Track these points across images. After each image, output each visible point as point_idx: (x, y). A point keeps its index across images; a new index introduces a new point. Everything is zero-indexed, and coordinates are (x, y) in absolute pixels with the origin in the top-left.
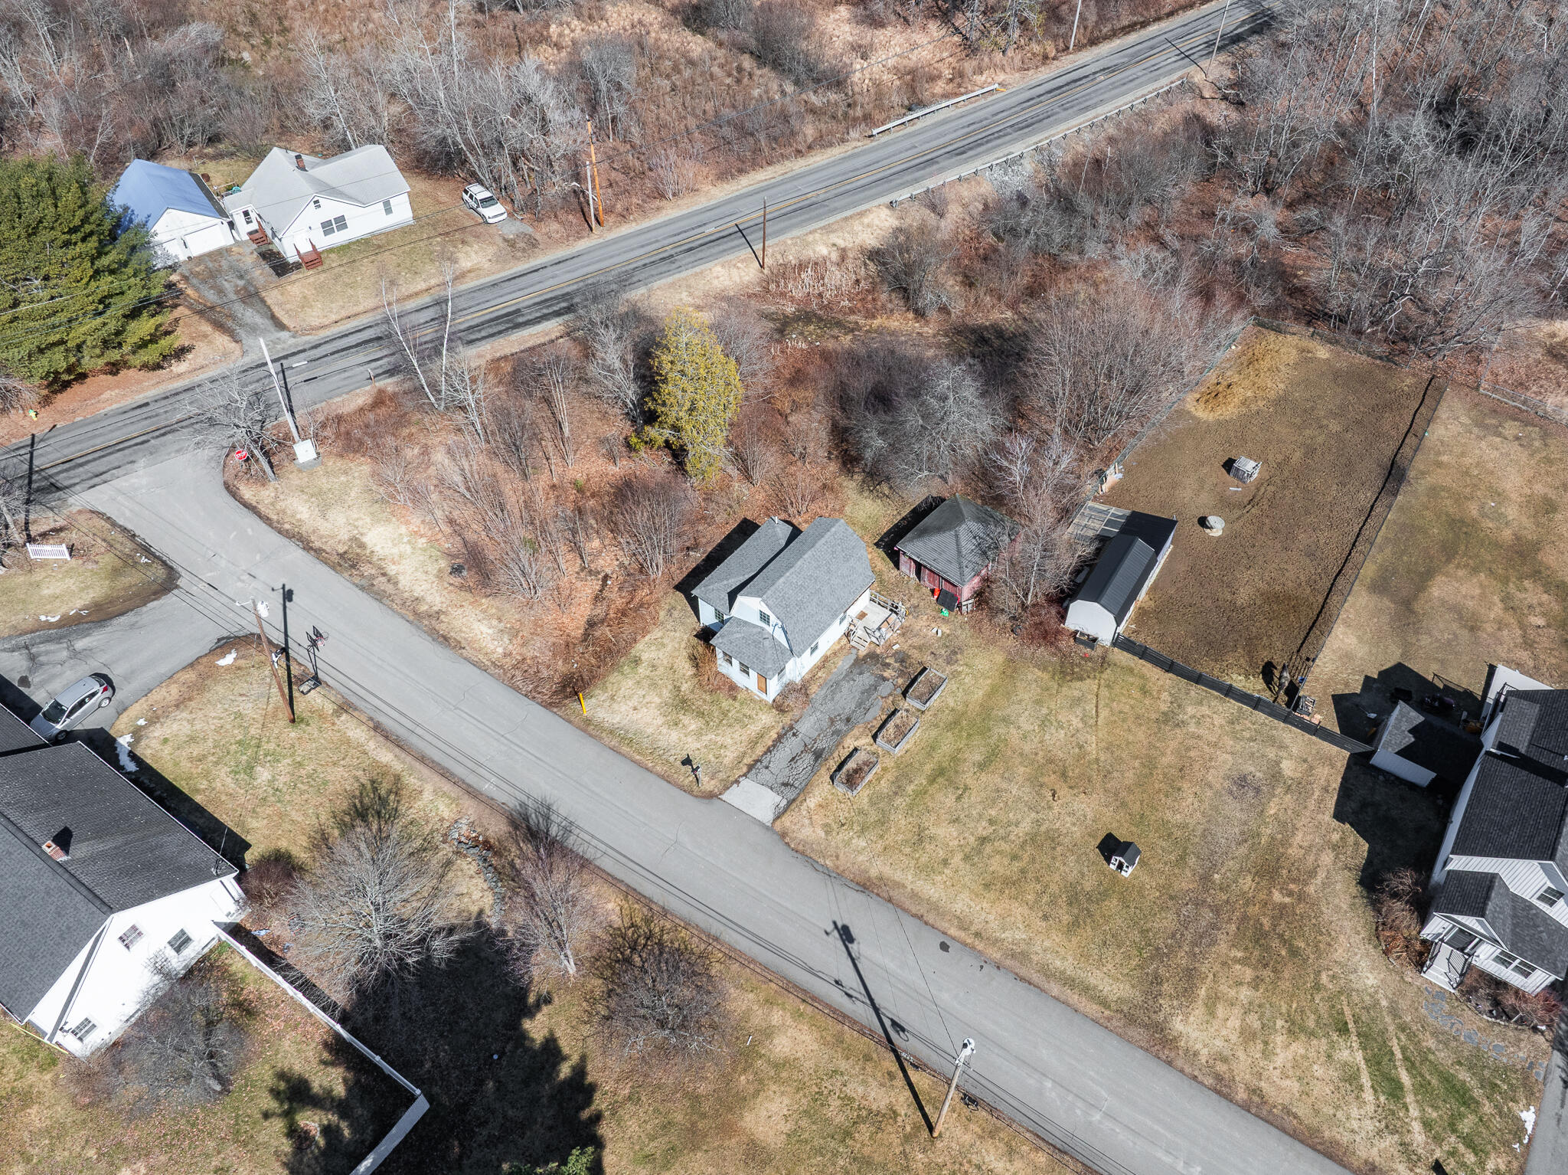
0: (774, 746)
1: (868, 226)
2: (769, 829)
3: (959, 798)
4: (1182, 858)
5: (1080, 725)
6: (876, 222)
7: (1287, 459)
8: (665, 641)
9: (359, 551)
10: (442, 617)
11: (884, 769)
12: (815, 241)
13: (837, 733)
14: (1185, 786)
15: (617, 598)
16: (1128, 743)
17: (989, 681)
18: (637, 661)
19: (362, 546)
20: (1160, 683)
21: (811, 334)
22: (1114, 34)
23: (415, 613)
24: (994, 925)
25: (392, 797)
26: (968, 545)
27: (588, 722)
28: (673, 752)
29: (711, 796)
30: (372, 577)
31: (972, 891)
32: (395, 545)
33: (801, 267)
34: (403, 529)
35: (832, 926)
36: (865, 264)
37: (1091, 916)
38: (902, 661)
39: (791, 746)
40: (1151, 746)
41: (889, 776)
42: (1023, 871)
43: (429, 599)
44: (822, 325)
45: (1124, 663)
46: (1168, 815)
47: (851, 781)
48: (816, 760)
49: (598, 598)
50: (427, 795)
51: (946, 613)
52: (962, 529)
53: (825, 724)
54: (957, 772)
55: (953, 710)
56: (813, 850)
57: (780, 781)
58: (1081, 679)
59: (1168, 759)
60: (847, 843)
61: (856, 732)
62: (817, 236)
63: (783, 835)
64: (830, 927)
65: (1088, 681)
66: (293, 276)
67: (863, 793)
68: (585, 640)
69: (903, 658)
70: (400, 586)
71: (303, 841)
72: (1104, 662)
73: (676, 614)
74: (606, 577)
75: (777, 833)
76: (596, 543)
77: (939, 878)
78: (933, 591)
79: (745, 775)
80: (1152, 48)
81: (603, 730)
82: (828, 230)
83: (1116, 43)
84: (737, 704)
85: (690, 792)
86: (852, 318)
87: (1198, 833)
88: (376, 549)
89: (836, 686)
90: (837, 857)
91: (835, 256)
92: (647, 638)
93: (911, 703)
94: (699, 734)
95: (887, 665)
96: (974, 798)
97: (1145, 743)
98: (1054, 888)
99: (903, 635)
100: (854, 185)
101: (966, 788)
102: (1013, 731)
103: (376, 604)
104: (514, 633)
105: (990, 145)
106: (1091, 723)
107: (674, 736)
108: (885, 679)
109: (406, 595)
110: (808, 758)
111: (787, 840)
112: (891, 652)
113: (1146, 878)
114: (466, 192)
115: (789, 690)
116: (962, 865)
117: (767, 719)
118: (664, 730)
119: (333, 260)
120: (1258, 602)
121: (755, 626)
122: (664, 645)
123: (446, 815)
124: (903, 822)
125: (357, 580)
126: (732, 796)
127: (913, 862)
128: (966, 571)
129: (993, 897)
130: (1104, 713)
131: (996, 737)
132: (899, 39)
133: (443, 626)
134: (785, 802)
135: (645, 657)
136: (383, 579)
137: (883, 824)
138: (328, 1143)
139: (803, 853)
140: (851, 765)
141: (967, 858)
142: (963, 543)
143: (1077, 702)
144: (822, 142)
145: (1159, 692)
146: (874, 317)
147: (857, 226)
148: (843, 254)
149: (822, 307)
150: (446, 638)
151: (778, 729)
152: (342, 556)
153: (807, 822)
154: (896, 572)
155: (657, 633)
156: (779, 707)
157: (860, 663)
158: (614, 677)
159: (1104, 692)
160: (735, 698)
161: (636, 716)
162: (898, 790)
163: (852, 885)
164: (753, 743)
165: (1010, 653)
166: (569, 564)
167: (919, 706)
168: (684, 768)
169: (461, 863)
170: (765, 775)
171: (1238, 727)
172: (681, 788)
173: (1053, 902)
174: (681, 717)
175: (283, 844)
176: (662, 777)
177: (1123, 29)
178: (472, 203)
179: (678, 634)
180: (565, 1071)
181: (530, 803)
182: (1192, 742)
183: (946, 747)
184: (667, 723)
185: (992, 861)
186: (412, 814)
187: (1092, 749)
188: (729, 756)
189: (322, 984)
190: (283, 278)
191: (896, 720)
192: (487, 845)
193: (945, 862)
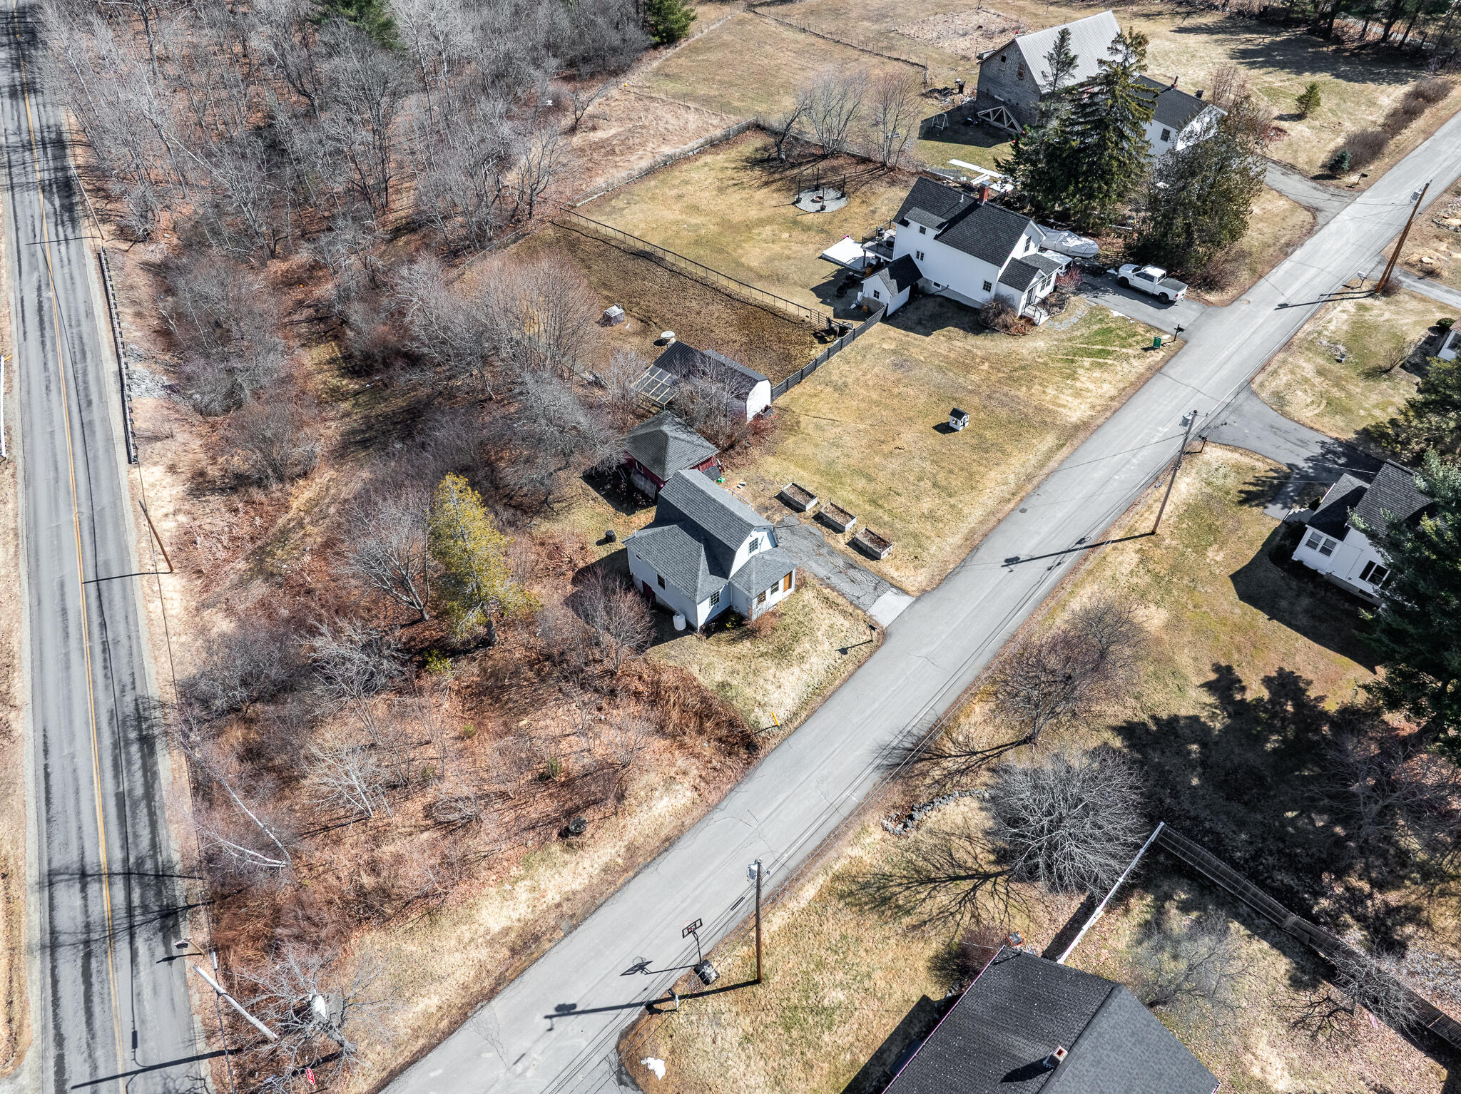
0: (837, 591)
1: (153, 487)
2: (918, 599)
3: (897, 494)
5: (840, 429)
6: (150, 480)
8: (705, 662)
9: (513, 936)
16: (858, 410)
17: (792, 467)
18: (723, 685)
19: (506, 932)
24: (1004, 487)
25: (859, 880)
28: (832, 661)
29: (883, 633)
31: (977, 496)
34: (491, 889)
38: (766, 509)
39: (839, 581)
40: (862, 400)
42: (961, 470)
43: (607, 858)
48: (854, 568)
51: (722, 479)
53: (821, 558)
54: (874, 493)
56: (938, 575)
58: (798, 423)
59: (874, 395)
60: (933, 556)
61: (831, 542)
63: (925, 590)
64: (1007, 569)
65: (801, 419)
69: (764, 508)
71: (918, 947)
72: (784, 410)
73: (678, 653)
75: (921, 595)
77: (966, 511)
79: (865, 612)
81: (800, 710)
85: (879, 646)
86: (281, 522)
90: (946, 562)
92: (698, 677)
93: (810, 506)
96: (899, 487)
97: (859, 402)
98: (976, 457)
101: (890, 490)
102: (841, 461)
104: (671, 780)
110: (853, 572)
111: (930, 588)
116: (955, 498)
117: (808, 595)
118: (808, 666)
120: (747, 333)
122: (710, 664)
124: (916, 525)
126: (884, 621)
127: (952, 522)
129: (981, 486)
133: (650, 842)
134: (893, 590)
135: (720, 679)
136: (566, 905)
137: (917, 536)
138: (1197, 909)
139: (942, 581)
141: (950, 495)
143: (818, 427)
146: (288, 507)
149: (252, 540)
151: (821, 588)
155: (694, 669)
158: (738, 704)
159: (812, 413)
160: (785, 613)
161: (789, 687)
163: (972, 555)
164: (833, 605)
165: (767, 453)
167: (814, 502)
168: (851, 653)
169: (930, 823)
170: (866, 599)
172: (874, 652)
174: (795, 653)
175: (921, 965)
176: (860, 665)
180: (1117, 743)
181: (878, 761)
182: (861, 382)
183: (850, 496)
184: (799, 665)
185: (953, 483)
186: (878, 863)
187: (861, 426)
188: (843, 622)
189: (1063, 919)
191: (828, 515)
193: (953, 506)
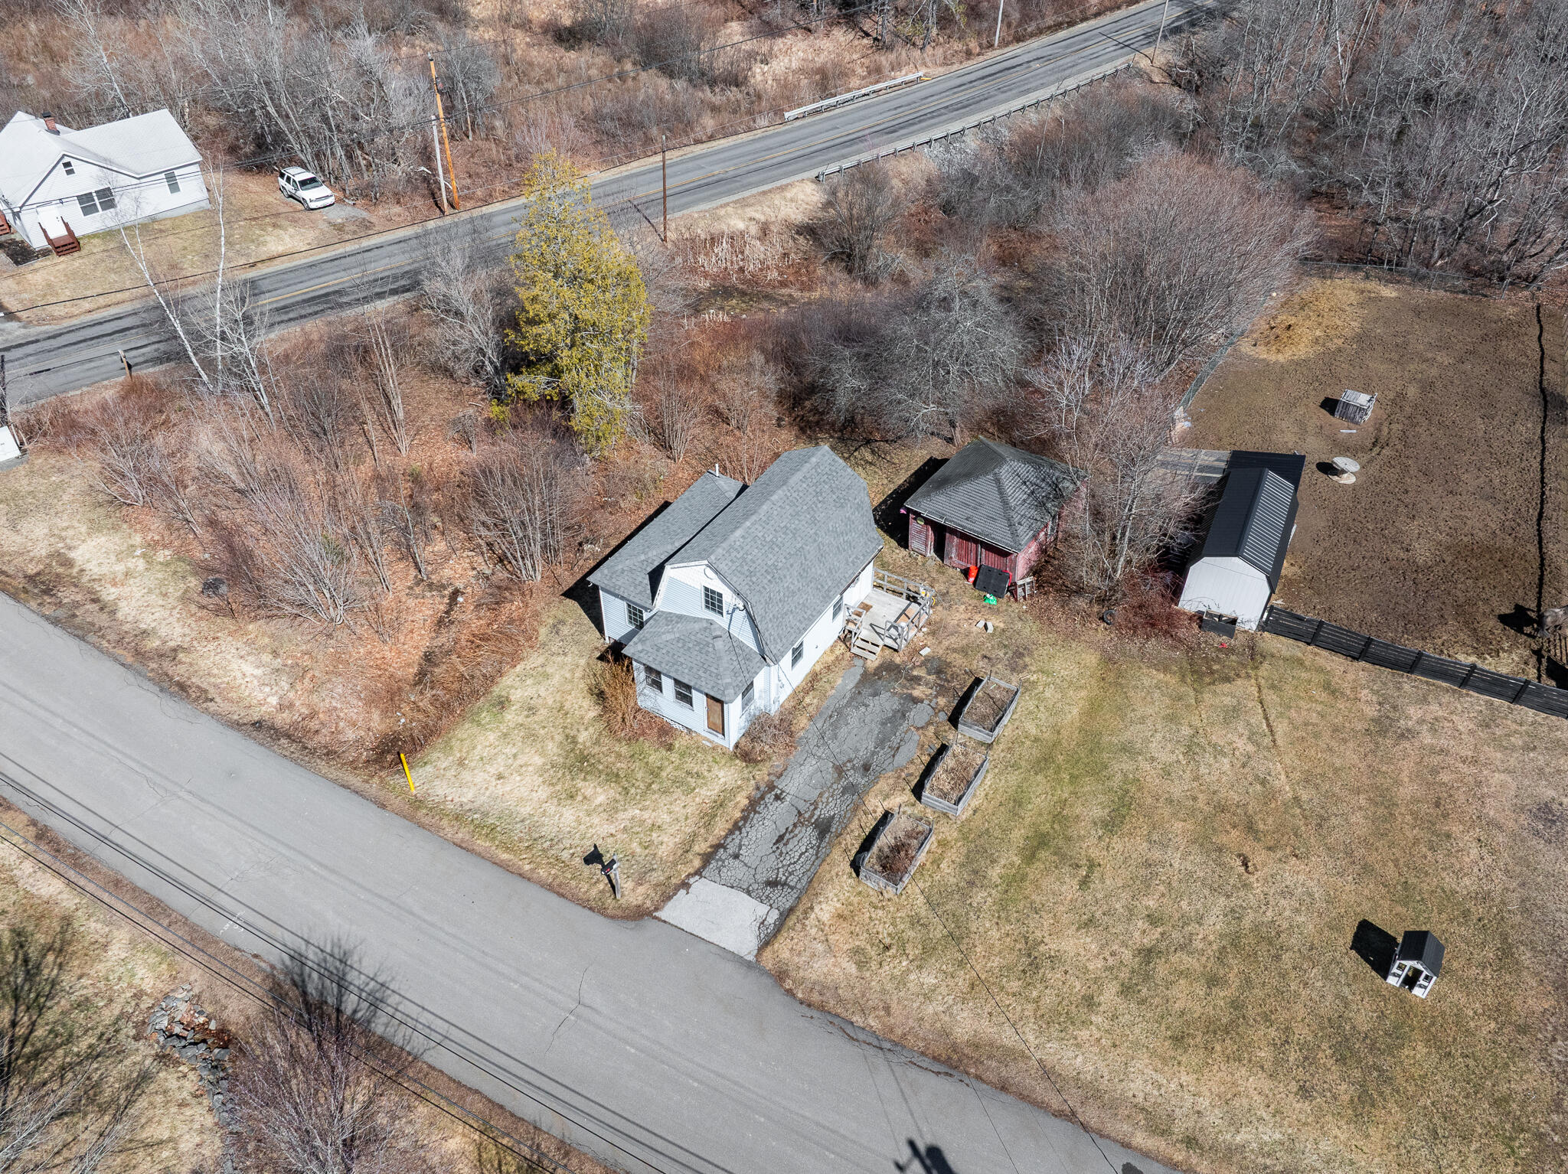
0: (745, 819)
1: (792, 200)
2: (752, 966)
3: (1084, 883)
4: (1506, 952)
5: (1251, 748)
6: (801, 196)
7: (1401, 395)
8: (549, 670)
9: (60, 570)
10: (181, 656)
11: (943, 844)
12: (728, 215)
13: (850, 789)
14: (1456, 829)
15: (471, 619)
16: (1336, 771)
17: (1083, 693)
18: (503, 704)
19: (68, 563)
20: (1350, 676)
21: (733, 308)
22: (1040, 32)
23: (138, 653)
24: (1214, 1117)
25: (50, 958)
26: (1017, 495)
27: (417, 803)
28: (567, 843)
29: (639, 914)
30: (76, 605)
31: (1153, 1054)
32: (119, 560)
33: (714, 240)
34: (137, 539)
35: (907, 1152)
36: (794, 239)
37: (1389, 1080)
38: (939, 672)
39: (775, 817)
40: (1373, 772)
41: (954, 855)
42: (1236, 1005)
43: (163, 631)
44: (747, 299)
45: (1286, 653)
46: (1449, 880)
47: (892, 866)
48: (822, 835)
49: (442, 623)
50: (117, 951)
51: (992, 599)
52: (1004, 472)
53: (830, 775)
54: (1069, 839)
55: (1036, 740)
56: (840, 1001)
57: (762, 877)
58: (1227, 680)
59: (1407, 790)
60: (901, 982)
61: (883, 785)
62: (730, 209)
63: (780, 976)
64: (904, 1155)
65: (1239, 682)
66: (37, 264)
67: (913, 891)
68: (420, 682)
69: (939, 668)
70: (120, 615)
72: (1254, 654)
73: (565, 630)
74: (456, 593)
75: (767, 973)
76: (440, 546)
77: (1084, 1034)
78: (966, 573)
79: (698, 873)
80: (1086, 40)
81: (443, 814)
82: (744, 203)
83: (1045, 39)
84: (674, 757)
85: (602, 911)
86: (784, 291)
87: (1513, 907)
88: (87, 567)
89: (837, 717)
90: (887, 1009)
91: (754, 230)
92: (519, 668)
93: (968, 733)
94: (611, 810)
95: (917, 680)
96: (1110, 880)
97: (1362, 766)
98: (1302, 1032)
99: (933, 633)
100: (769, 163)
101: (1092, 865)
102: (1146, 766)
103: (73, 644)
104: (299, 673)
105: (924, 124)
106: (1266, 740)
107: (569, 815)
108: (916, 701)
109: (126, 627)
110: (807, 836)
111: (788, 984)
112: (918, 660)
113: (1459, 997)
114: (282, 175)
115: (759, 726)
116: (1121, 1005)
117: (727, 775)
118: (551, 808)
119: (97, 246)
120: (1449, 559)
121: (696, 620)
122: (547, 676)
123: (147, 986)
124: (995, 934)
125: (48, 611)
126: (678, 911)
127: (1031, 1007)
128: (1021, 529)
129: (1195, 1060)
130: (1281, 728)
131: (1119, 777)
132: (802, 45)
133: (182, 669)
134: (774, 915)
135: (516, 695)
136: (95, 607)
137: (958, 940)
139: (822, 1008)
140: (885, 840)
141: (1126, 991)
142: (1009, 491)
143: (1232, 714)
144: (724, 132)
145: (1354, 689)
146: (810, 289)
147: (777, 200)
148: (765, 231)
149: (745, 282)
150: (182, 687)
151: (750, 789)
152: (31, 579)
153: (820, 947)
154: (904, 552)
155: (534, 660)
156: (744, 755)
157: (871, 680)
158: (464, 731)
159: (1270, 697)
160: (670, 748)
161: (501, 789)
162: (975, 878)
163: (926, 1063)
164: (708, 818)
165: (1104, 651)
166: (399, 576)
167: (981, 736)
168: (587, 870)
169: (168, 1078)
170: (736, 870)
171: (1498, 732)
172: (585, 904)
173: (1308, 1060)
174: (580, 784)
176: (550, 888)
177: (1049, 28)
178: (289, 187)
179: (569, 659)
181: (311, 954)
182: (1436, 760)
183: (1041, 798)
184: (555, 796)
185: (1174, 991)
186: (84, 988)
187: (1281, 782)
188: (667, 843)
190: (23, 268)
191: (948, 761)
192: (224, 1038)
193: (1089, 1002)
